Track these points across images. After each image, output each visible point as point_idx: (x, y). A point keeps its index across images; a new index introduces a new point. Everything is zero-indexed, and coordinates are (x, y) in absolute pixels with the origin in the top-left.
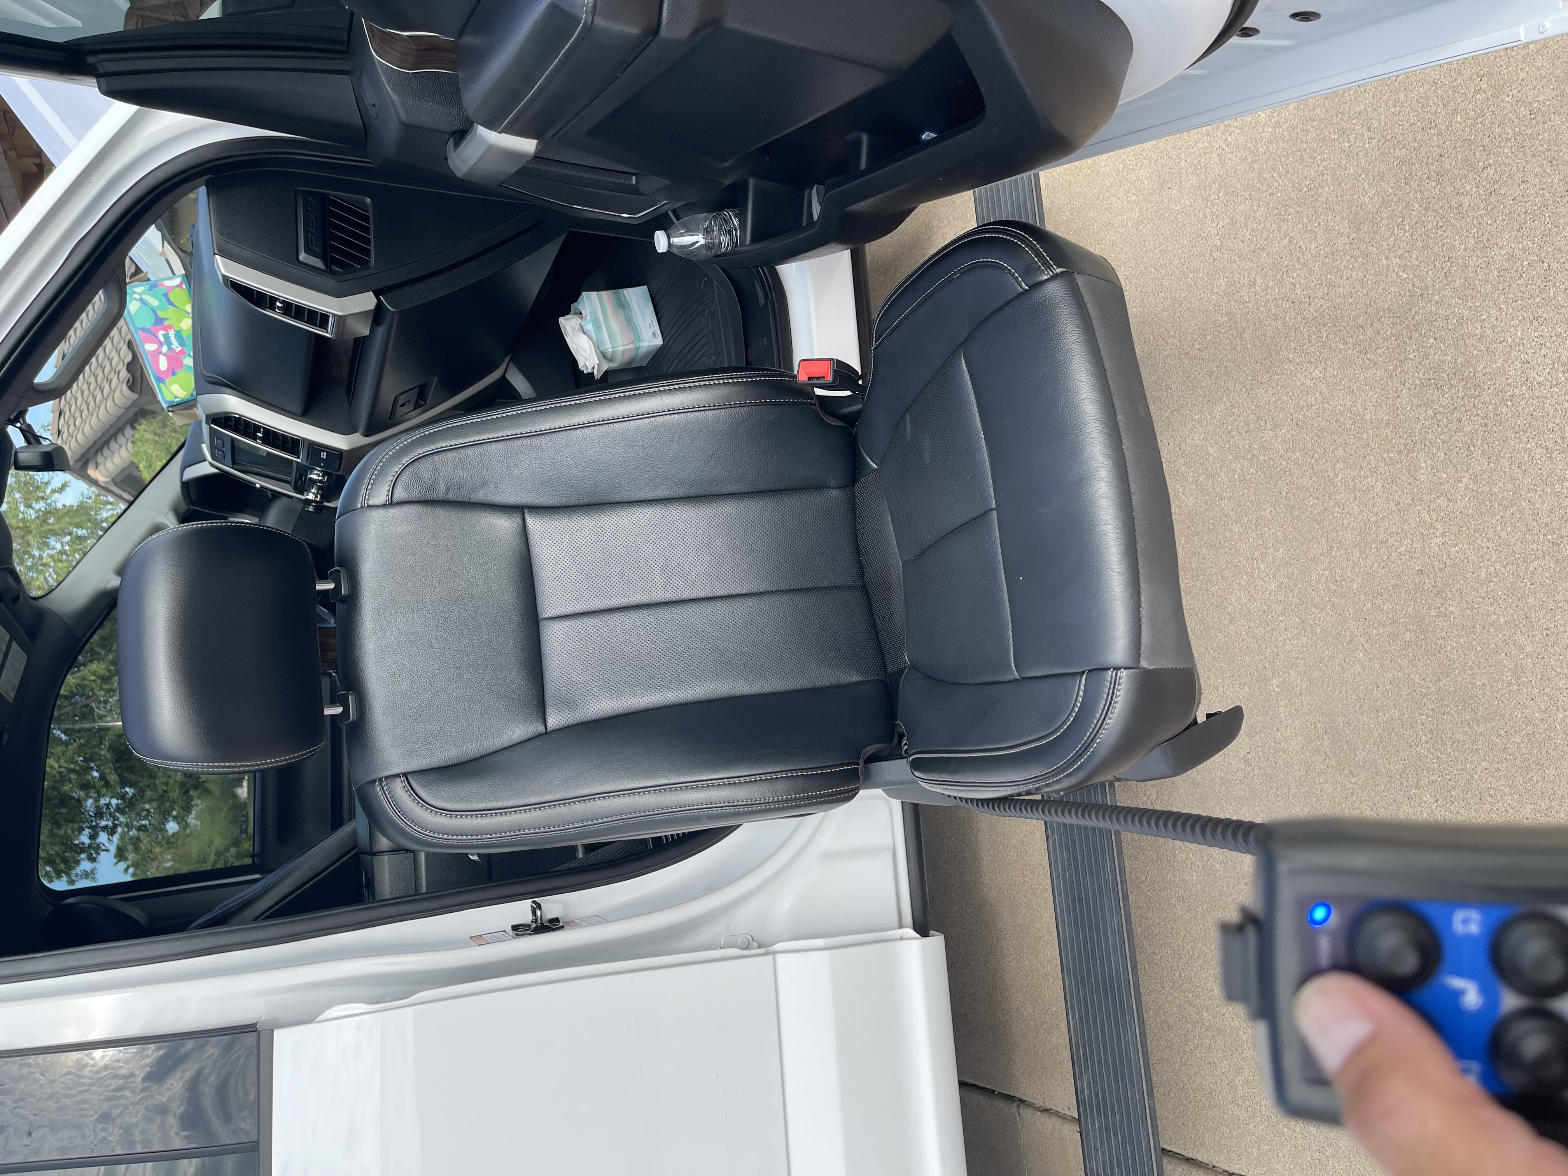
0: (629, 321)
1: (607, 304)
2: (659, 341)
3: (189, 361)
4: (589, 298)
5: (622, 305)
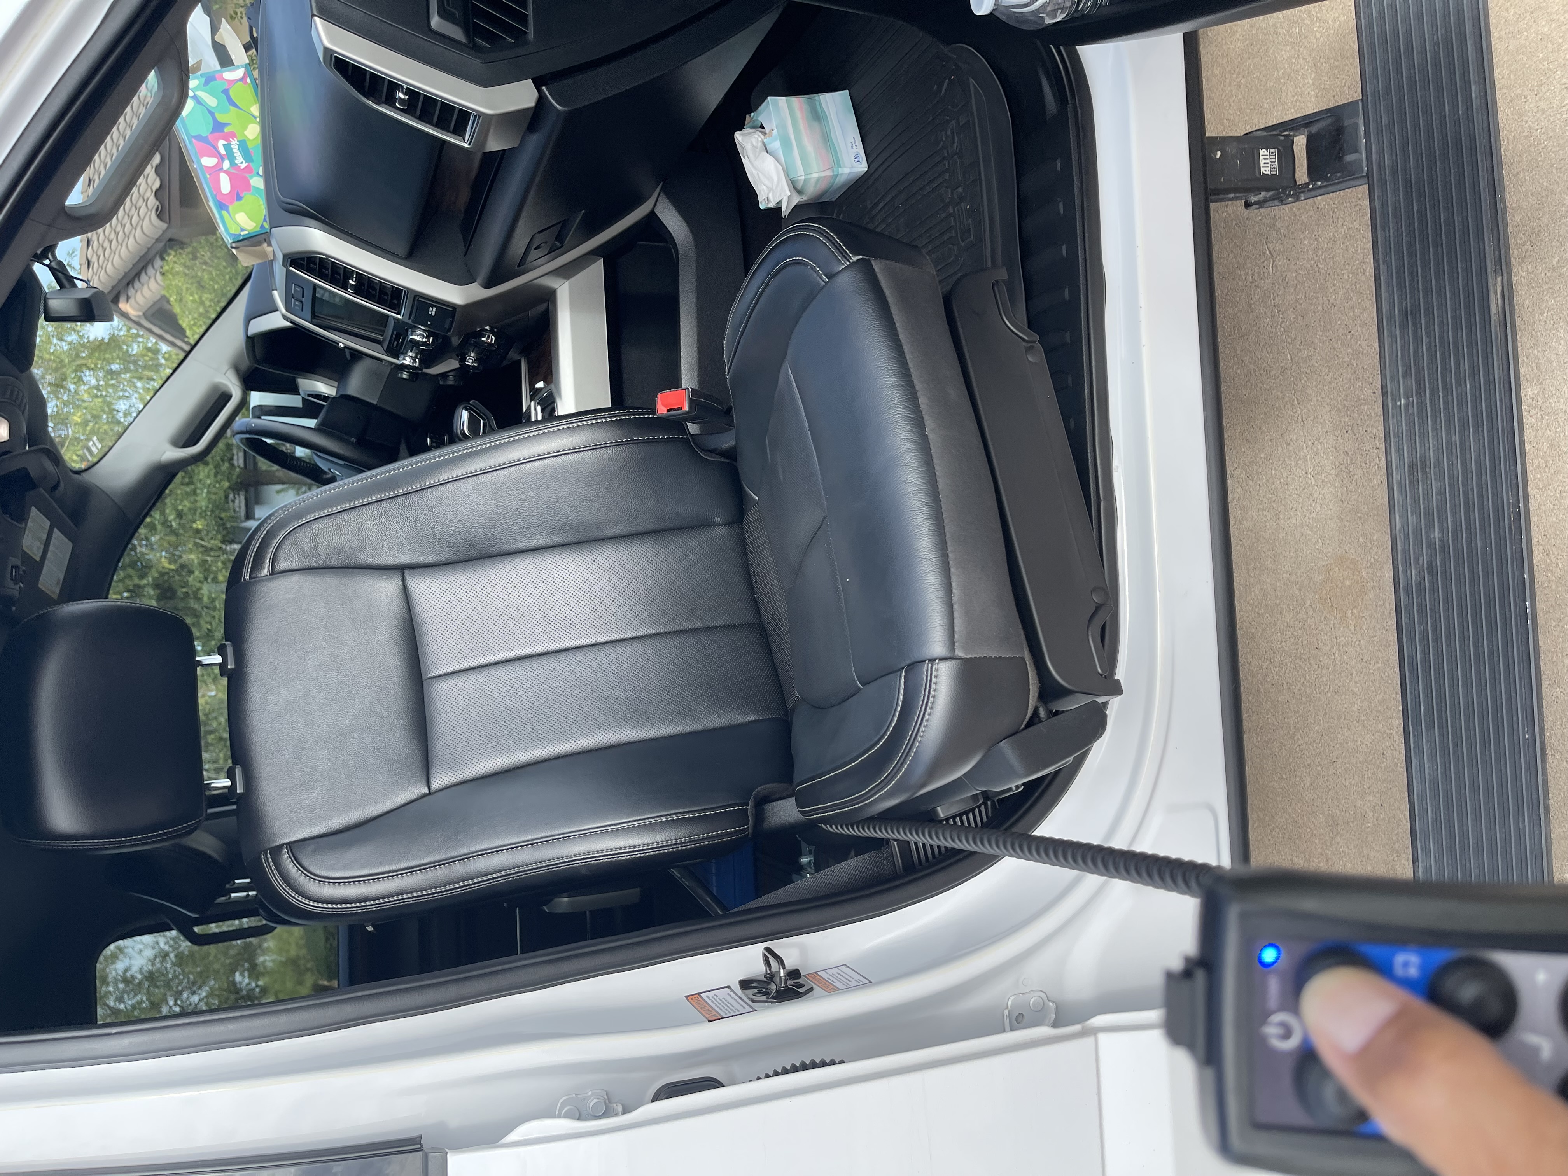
0: (826, 139)
1: (798, 114)
2: (862, 167)
3: (258, 182)
4: (776, 104)
5: (817, 116)
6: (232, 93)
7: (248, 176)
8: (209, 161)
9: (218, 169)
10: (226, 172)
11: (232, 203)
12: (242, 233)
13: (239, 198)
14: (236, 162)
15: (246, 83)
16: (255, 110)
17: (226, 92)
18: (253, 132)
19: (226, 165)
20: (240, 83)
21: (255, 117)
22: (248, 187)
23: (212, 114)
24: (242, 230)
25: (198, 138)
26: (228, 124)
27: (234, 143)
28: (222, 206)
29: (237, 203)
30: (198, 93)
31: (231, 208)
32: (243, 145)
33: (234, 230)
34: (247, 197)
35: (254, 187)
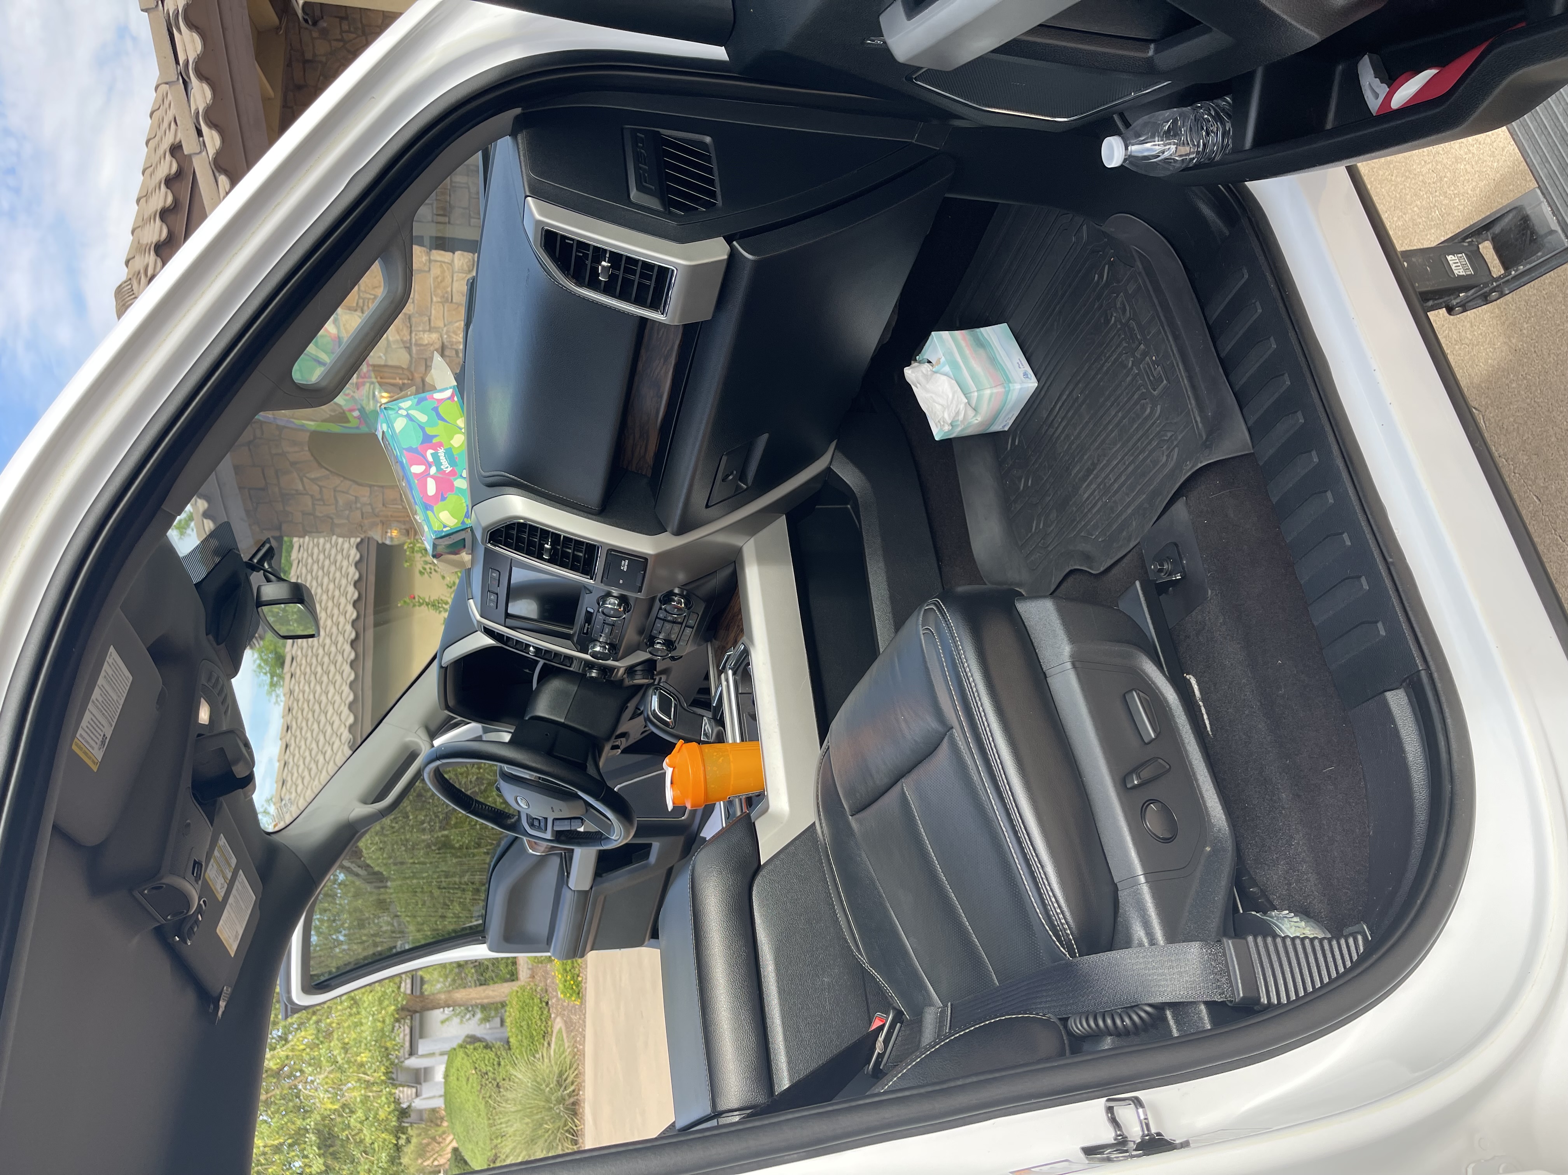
1: (963, 344)
3: (462, 483)
4: (941, 337)
5: (981, 344)
6: (440, 410)
7: (452, 478)
8: (417, 469)
9: (425, 475)
10: (433, 477)
11: (436, 503)
12: (444, 530)
13: (444, 499)
14: (442, 467)
15: (453, 400)
16: (461, 422)
17: (436, 409)
18: (459, 441)
19: (433, 470)
20: (449, 401)
21: (461, 429)
22: (451, 488)
23: (423, 429)
24: (445, 526)
25: (410, 449)
26: (436, 436)
27: (441, 452)
28: (428, 507)
29: (441, 504)
30: (411, 412)
31: (435, 508)
32: (449, 453)
33: (436, 527)
34: (451, 498)
35: (457, 487)
